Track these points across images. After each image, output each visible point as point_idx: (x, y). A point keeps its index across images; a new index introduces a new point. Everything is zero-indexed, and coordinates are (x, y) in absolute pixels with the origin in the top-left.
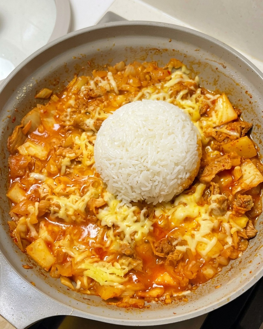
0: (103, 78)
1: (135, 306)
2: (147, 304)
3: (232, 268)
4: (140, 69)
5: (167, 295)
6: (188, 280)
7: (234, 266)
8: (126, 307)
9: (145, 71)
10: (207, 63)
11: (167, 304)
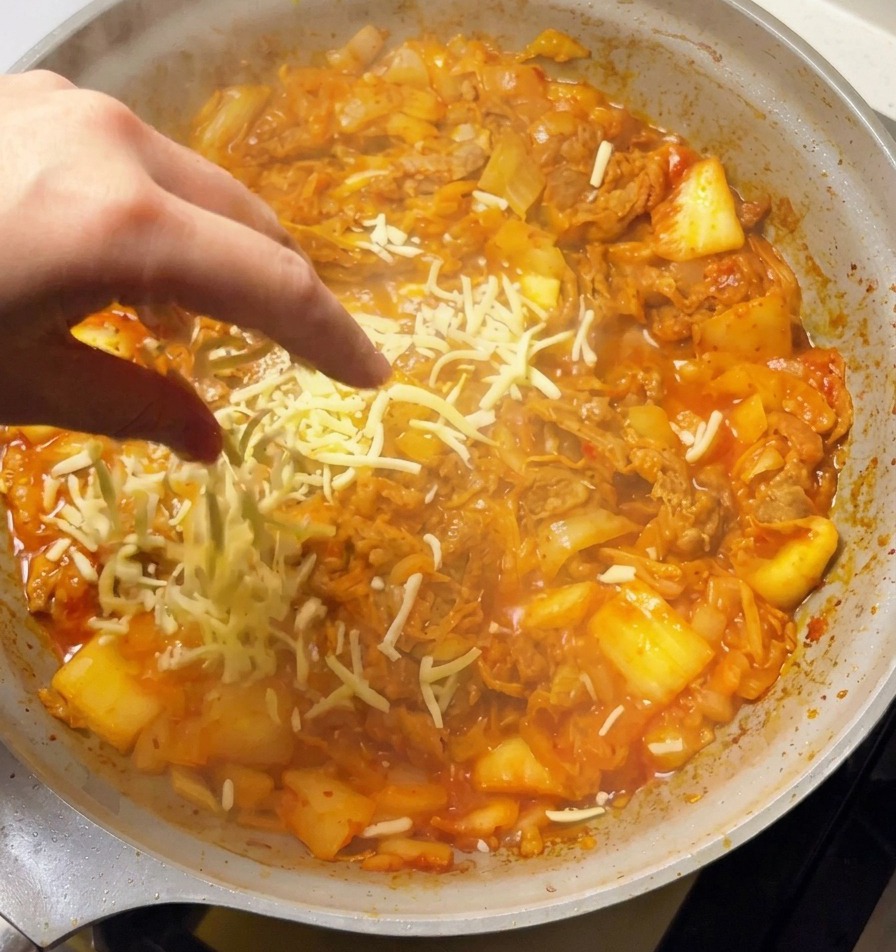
1: (421, 866)
2: (460, 858)
3: (744, 731)
4: (439, 63)
5: (528, 826)
7: (749, 726)
8: (390, 869)
9: (457, 69)
10: (659, 45)
11: (526, 857)
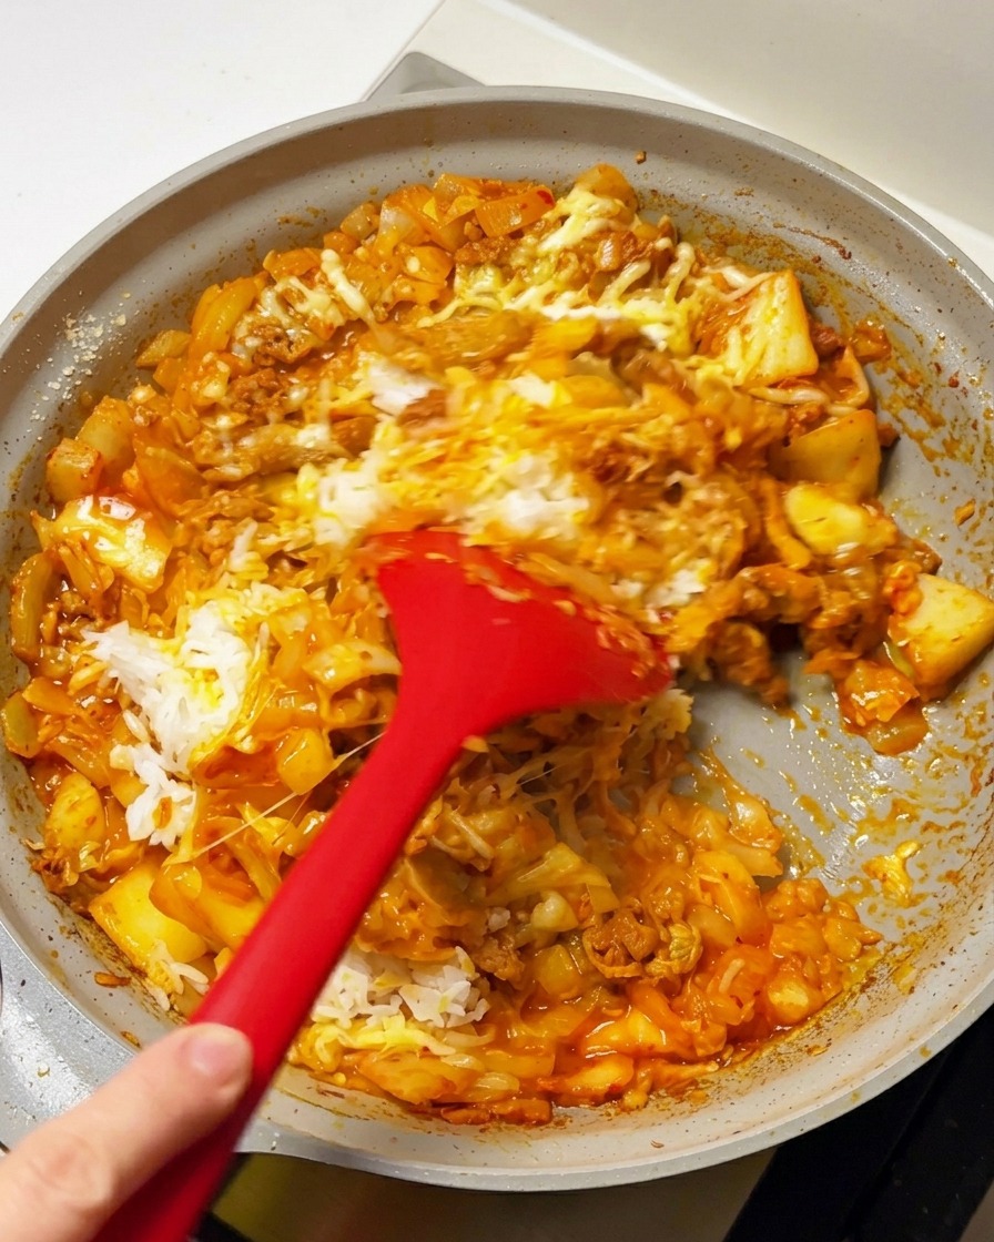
0: (307, 277)
2: (559, 1112)
6: (721, 1031)
11: (629, 1111)
